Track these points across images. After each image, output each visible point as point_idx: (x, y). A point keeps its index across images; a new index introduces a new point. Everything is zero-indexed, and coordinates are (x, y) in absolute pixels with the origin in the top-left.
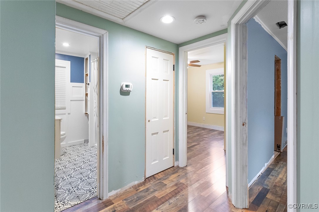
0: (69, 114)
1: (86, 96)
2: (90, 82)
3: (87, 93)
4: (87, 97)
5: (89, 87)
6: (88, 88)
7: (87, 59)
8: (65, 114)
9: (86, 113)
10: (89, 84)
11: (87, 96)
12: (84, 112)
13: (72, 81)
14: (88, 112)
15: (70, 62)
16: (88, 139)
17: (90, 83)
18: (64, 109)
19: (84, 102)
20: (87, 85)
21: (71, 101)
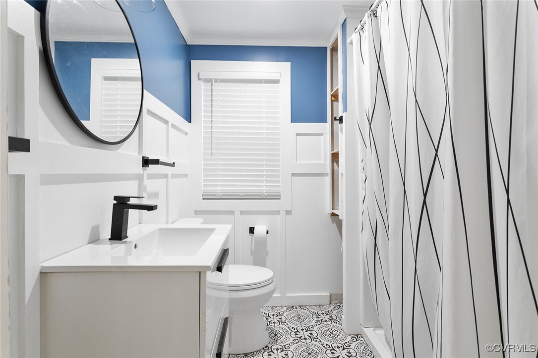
0: (288, 213)
1: (333, 162)
2: (345, 110)
3: (335, 151)
4: (335, 164)
5: (342, 129)
6: (340, 133)
7: (334, 49)
8: (278, 212)
9: (333, 215)
10: (341, 120)
11: (337, 162)
12: (329, 210)
13: (295, 118)
14: (341, 212)
15: (290, 63)
16: (342, 295)
17: (344, 115)
18: (276, 197)
19: (328, 179)
20: (335, 122)
21: (293, 175)
